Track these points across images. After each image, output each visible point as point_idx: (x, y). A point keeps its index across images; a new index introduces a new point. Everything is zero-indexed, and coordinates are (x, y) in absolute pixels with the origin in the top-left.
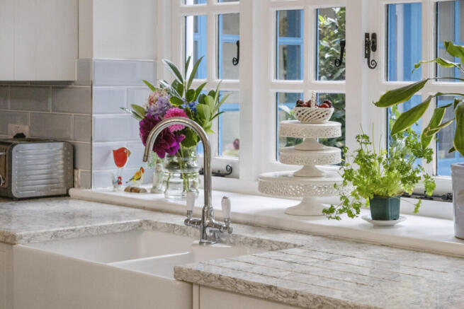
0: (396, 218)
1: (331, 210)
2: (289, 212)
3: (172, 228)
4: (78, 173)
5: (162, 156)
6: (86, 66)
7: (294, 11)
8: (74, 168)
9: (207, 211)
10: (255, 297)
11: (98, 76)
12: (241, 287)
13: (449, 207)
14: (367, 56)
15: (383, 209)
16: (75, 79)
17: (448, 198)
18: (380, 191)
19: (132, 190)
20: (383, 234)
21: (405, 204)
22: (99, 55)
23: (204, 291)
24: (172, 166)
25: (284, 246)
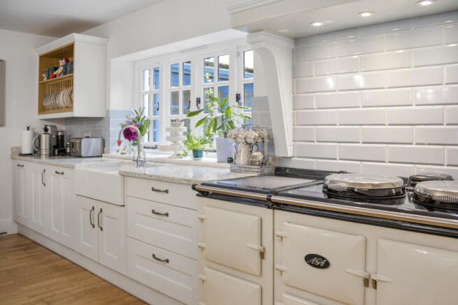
0: (201, 157)
1: (179, 155)
2: (170, 158)
3: (130, 163)
4: (105, 149)
5: (130, 140)
6: (108, 112)
7: (176, 92)
8: (104, 146)
9: (139, 157)
10: (146, 179)
11: (111, 116)
12: (137, 175)
13: (215, 154)
14: (197, 105)
15: (197, 154)
16: (104, 116)
17: (215, 151)
18: (196, 148)
19: (123, 154)
20: (196, 162)
21: (204, 153)
22: (112, 108)
23: (128, 178)
24: (134, 144)
25: (159, 166)
